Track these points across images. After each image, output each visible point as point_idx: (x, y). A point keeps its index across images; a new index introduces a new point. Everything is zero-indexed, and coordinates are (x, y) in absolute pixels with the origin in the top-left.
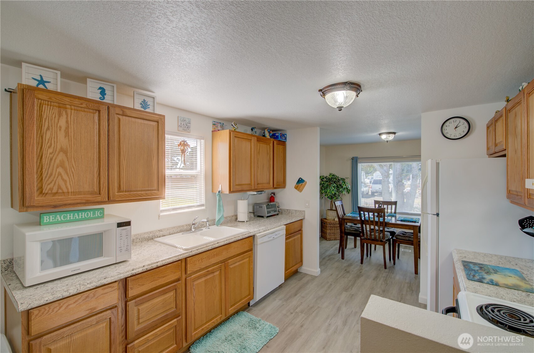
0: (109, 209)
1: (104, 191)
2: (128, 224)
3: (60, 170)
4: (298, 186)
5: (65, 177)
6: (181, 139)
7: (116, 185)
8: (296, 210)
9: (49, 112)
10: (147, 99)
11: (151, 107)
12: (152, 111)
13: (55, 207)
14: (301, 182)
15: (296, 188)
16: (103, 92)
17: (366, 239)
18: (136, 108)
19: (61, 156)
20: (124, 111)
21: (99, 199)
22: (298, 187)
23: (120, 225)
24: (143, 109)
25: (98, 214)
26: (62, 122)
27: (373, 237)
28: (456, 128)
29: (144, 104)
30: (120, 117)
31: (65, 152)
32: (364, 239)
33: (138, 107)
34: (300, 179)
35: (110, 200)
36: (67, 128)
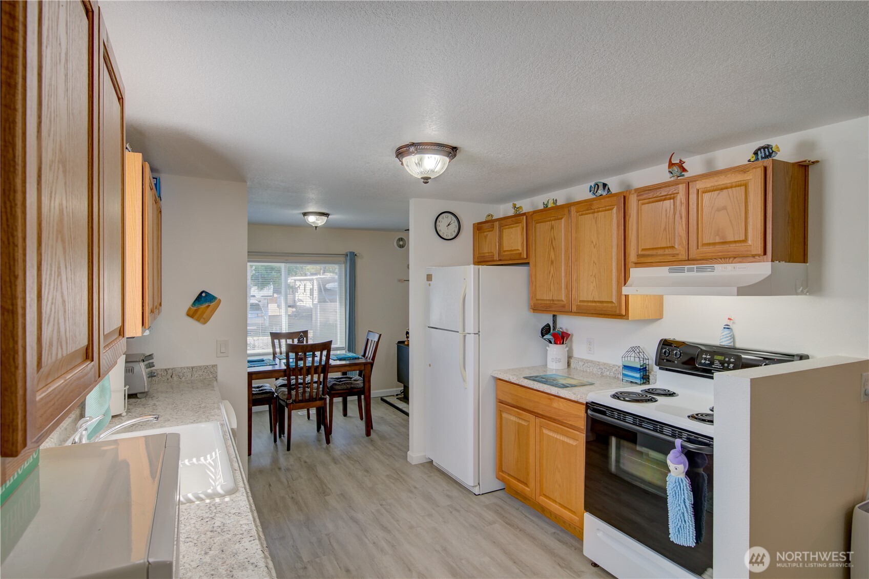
4: (196, 311)
8: (192, 368)
14: (206, 301)
15: (191, 314)
17: (296, 403)
22: (199, 313)
27: (307, 395)
28: (449, 225)
32: (292, 403)
34: (204, 295)
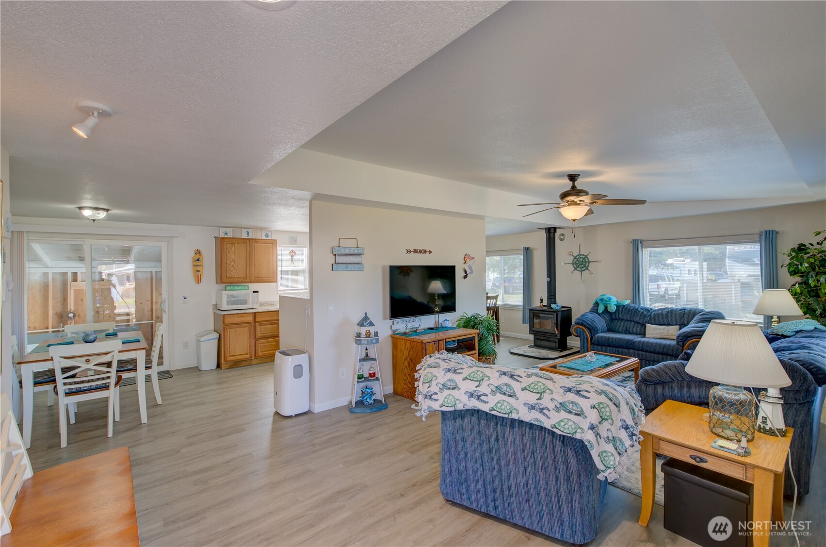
0: (250, 285)
1: (248, 278)
2: (257, 292)
3: (232, 268)
5: (234, 272)
6: (291, 249)
7: (253, 274)
9: (229, 246)
10: (268, 232)
11: (270, 236)
12: (270, 239)
13: (231, 283)
16: (248, 233)
18: (263, 238)
19: (233, 263)
20: (256, 241)
21: (247, 281)
23: (254, 292)
24: (266, 238)
25: (246, 288)
26: (233, 250)
29: (267, 235)
30: (255, 244)
31: (234, 261)
33: (264, 237)
35: (251, 282)
36: (235, 252)
